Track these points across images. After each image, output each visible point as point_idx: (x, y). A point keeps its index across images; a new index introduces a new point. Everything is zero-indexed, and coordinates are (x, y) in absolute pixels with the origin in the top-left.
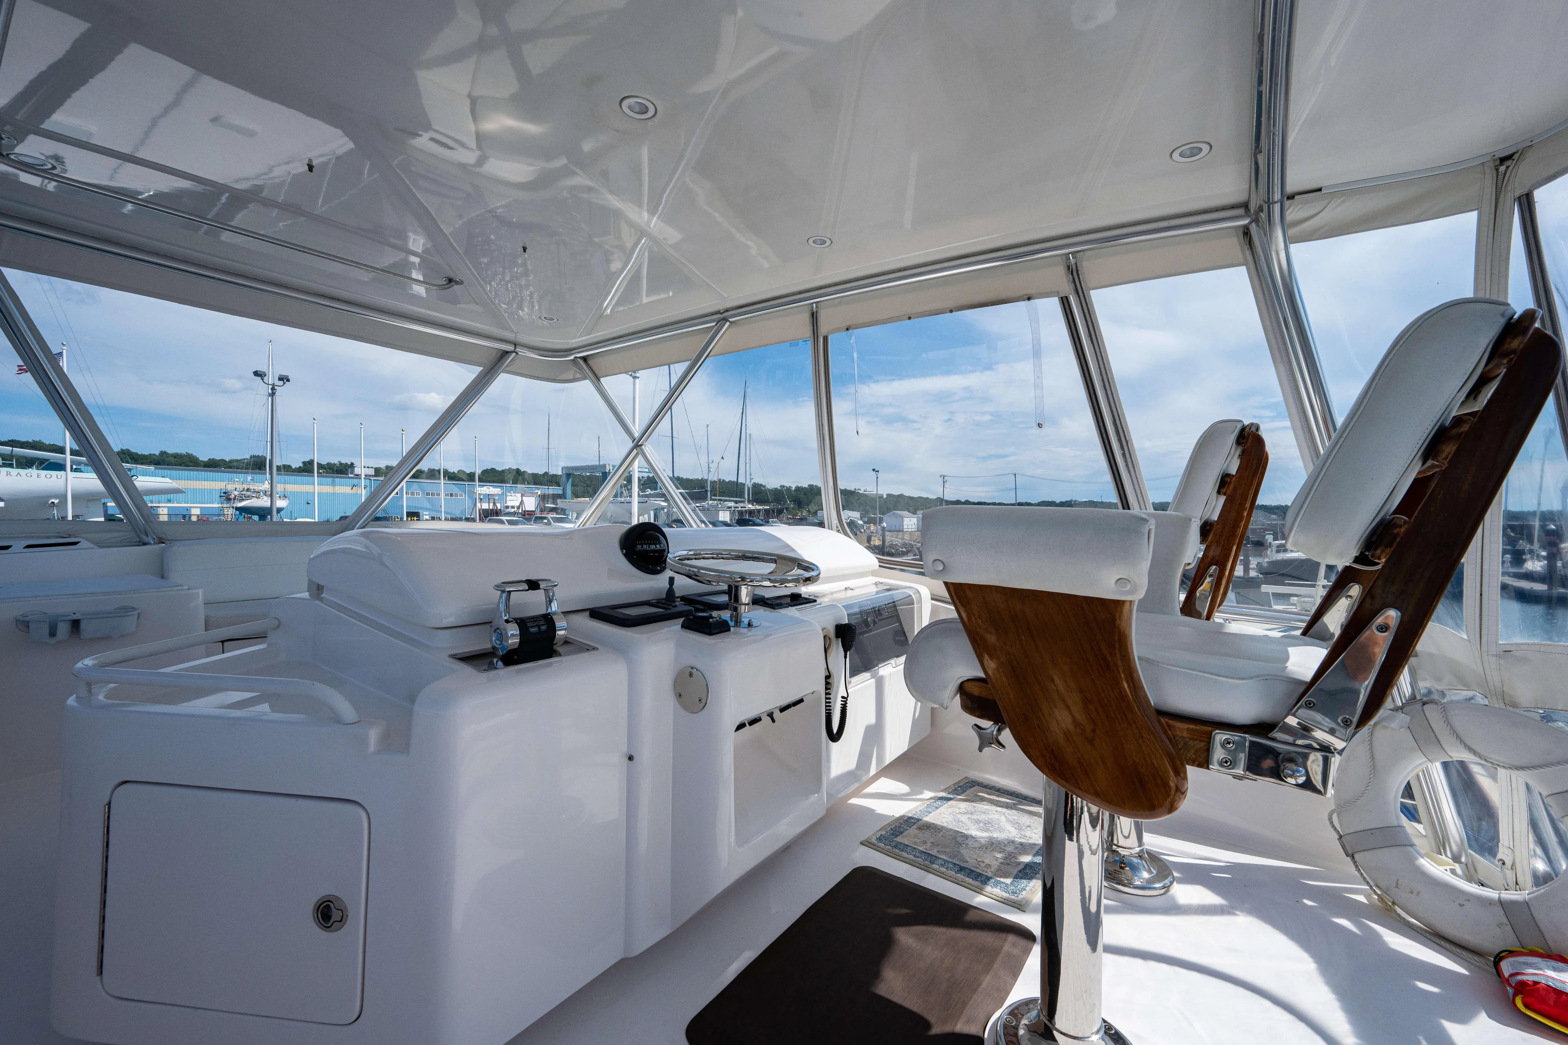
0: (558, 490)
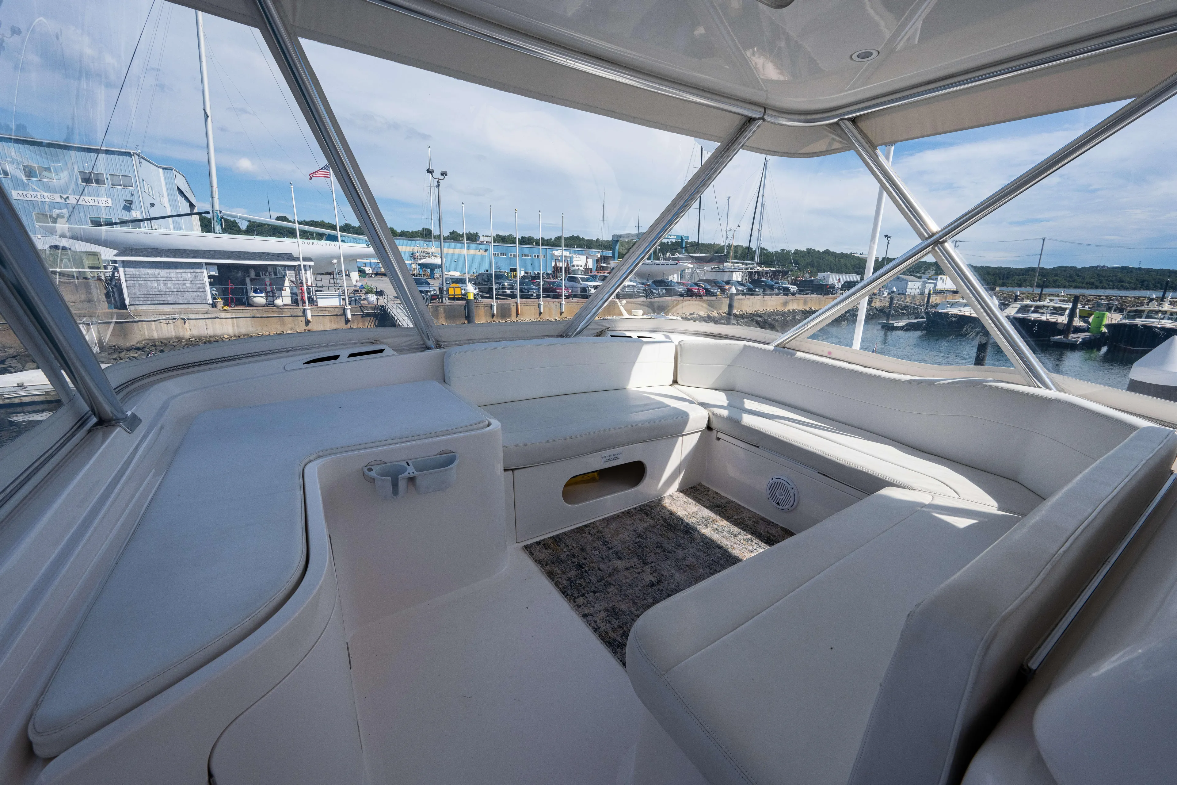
0: (609, 253)
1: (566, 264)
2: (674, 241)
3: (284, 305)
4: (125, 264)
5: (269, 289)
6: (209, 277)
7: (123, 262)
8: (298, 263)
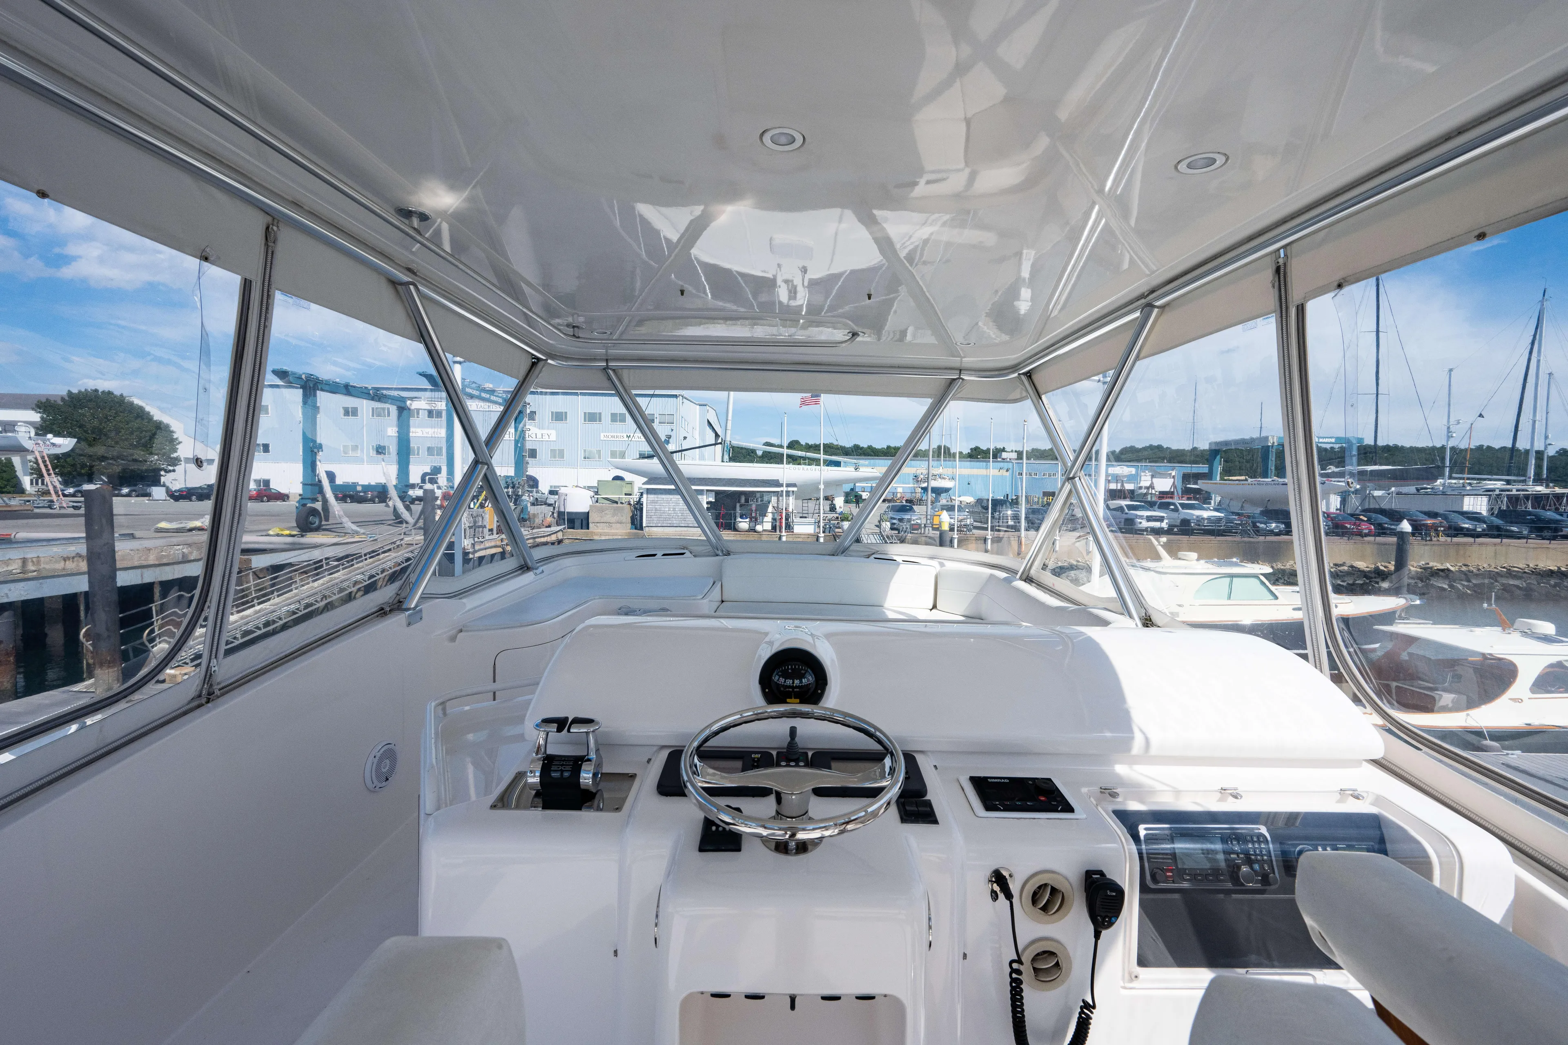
0: (1203, 468)
1: (1119, 485)
2: (1328, 446)
3: (764, 530)
4: (649, 491)
5: (753, 515)
6: (708, 503)
7: (648, 489)
8: (781, 489)
